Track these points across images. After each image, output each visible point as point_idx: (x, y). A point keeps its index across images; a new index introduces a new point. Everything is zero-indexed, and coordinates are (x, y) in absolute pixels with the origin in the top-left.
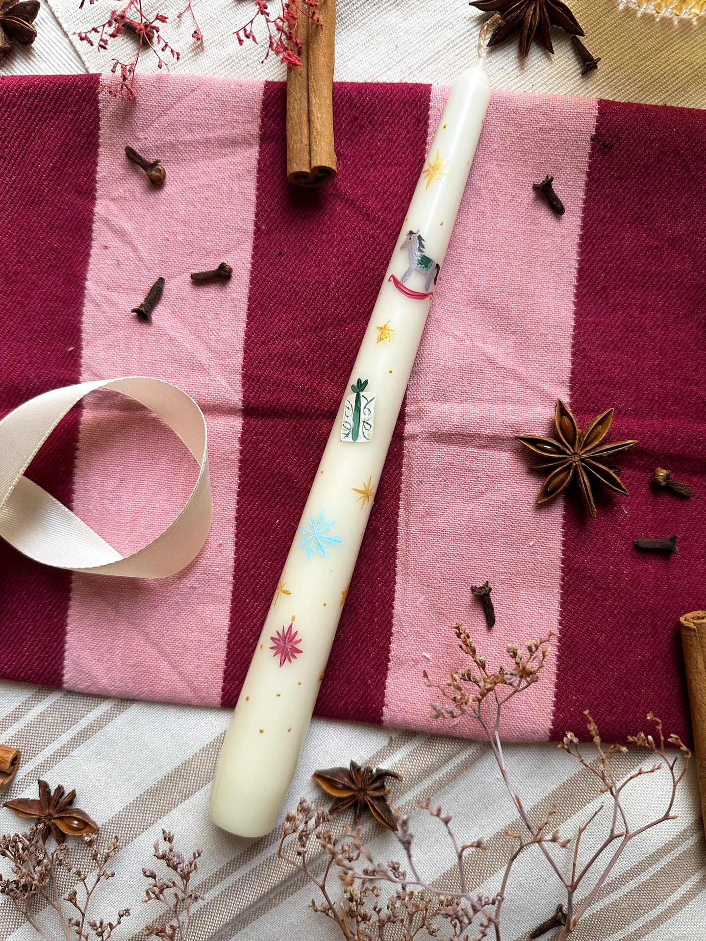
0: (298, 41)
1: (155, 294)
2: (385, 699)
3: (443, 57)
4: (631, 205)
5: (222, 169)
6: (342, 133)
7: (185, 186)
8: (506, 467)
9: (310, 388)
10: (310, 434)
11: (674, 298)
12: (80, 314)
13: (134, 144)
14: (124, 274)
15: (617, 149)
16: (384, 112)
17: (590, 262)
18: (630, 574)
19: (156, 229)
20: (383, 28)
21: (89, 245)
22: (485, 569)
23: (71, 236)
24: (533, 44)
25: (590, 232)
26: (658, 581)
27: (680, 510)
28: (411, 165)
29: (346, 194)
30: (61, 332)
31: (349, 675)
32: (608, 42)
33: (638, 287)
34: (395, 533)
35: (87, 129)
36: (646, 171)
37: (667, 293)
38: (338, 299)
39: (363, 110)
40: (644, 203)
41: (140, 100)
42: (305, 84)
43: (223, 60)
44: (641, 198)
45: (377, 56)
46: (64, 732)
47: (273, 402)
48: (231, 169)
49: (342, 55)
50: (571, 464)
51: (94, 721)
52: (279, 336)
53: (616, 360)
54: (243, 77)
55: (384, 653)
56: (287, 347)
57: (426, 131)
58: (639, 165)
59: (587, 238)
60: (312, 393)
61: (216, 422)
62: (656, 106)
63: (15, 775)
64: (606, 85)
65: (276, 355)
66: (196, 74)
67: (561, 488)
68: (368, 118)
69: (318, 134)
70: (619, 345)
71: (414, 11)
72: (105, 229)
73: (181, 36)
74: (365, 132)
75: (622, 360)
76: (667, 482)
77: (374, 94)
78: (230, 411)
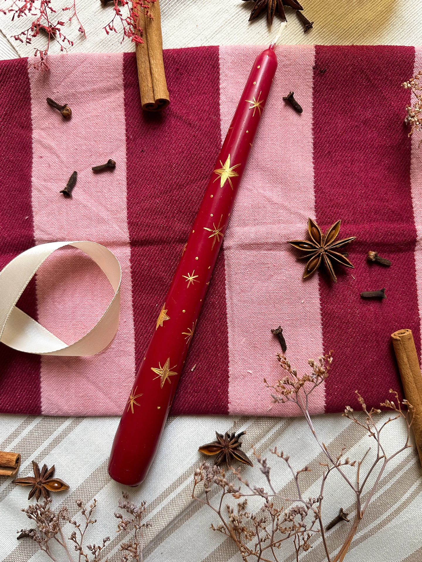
0: (140, 29)
1: (73, 181)
2: (229, 399)
3: (224, 29)
4: (339, 103)
5: (104, 106)
6: (170, 78)
7: (83, 118)
8: (284, 260)
9: (167, 226)
10: (170, 253)
11: (369, 154)
12: (30, 197)
13: (51, 96)
14: (53, 171)
15: (328, 72)
16: (193, 64)
17: (320, 139)
18: (360, 313)
19: (69, 144)
20: (188, 16)
21: (31, 157)
22: (278, 319)
23: (20, 153)
24: (275, 17)
25: (318, 121)
26: (376, 315)
27: (385, 274)
28: (212, 93)
29: (176, 114)
30: (20, 208)
31: (207, 389)
32: (317, 12)
33: (348, 150)
34: (225, 304)
35: (23, 90)
36: (346, 83)
37: (365, 151)
38: (178, 173)
39: (181, 64)
40: (346, 102)
41: (52, 70)
42: (146, 53)
43: (98, 43)
44: (345, 99)
45: (187, 32)
46: (45, 441)
47: (147, 237)
48: (109, 105)
49: (166, 34)
50: (320, 254)
51: (62, 432)
52: (147, 198)
53: (340, 193)
54: (110, 51)
55: (225, 373)
56: (152, 204)
57: (218, 72)
58: (341, 81)
59: (317, 125)
60: (169, 229)
61: (115, 251)
62: (348, 46)
63: (19, 469)
64: (319, 37)
65: (146, 209)
66: (83, 52)
67: (316, 268)
68: (185, 68)
69: (157, 81)
70: (341, 184)
71: (205, 5)
72: (40, 147)
73: (72, 31)
74: (184, 77)
75: (343, 192)
76: (376, 259)
77: (187, 54)
78: (123, 244)
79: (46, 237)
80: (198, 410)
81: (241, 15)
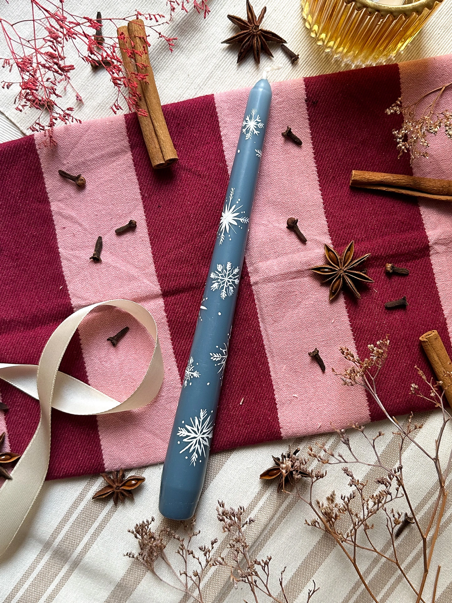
0: (138, 94)
1: (99, 246)
2: (280, 425)
3: (215, 74)
4: (336, 129)
5: (115, 169)
6: (173, 133)
7: (97, 183)
8: (309, 285)
9: (195, 273)
12: (61, 267)
13: (63, 168)
14: (79, 240)
15: (320, 102)
16: (192, 117)
17: (323, 166)
18: (387, 322)
19: (89, 211)
20: (178, 67)
21: (54, 229)
22: (313, 342)
23: (42, 227)
24: (261, 55)
25: (318, 149)
26: (403, 322)
30: (52, 280)
31: (258, 418)
34: (261, 336)
35: (35, 166)
38: (196, 222)
39: (181, 118)
40: (342, 126)
41: (60, 143)
42: (148, 115)
44: (340, 124)
45: (179, 83)
47: (177, 286)
48: (120, 168)
49: (160, 87)
50: (340, 275)
52: (170, 250)
53: (350, 214)
55: (273, 401)
56: (176, 254)
57: (217, 121)
59: (317, 153)
61: (149, 304)
64: (306, 66)
65: (172, 260)
67: (339, 289)
68: (185, 122)
69: (164, 142)
70: (349, 205)
71: (192, 53)
72: (60, 218)
73: (68, 100)
74: (185, 130)
75: (353, 212)
76: (393, 270)
77: (185, 108)
78: (155, 297)
79: (83, 303)
80: (253, 440)
81: (228, 57)
